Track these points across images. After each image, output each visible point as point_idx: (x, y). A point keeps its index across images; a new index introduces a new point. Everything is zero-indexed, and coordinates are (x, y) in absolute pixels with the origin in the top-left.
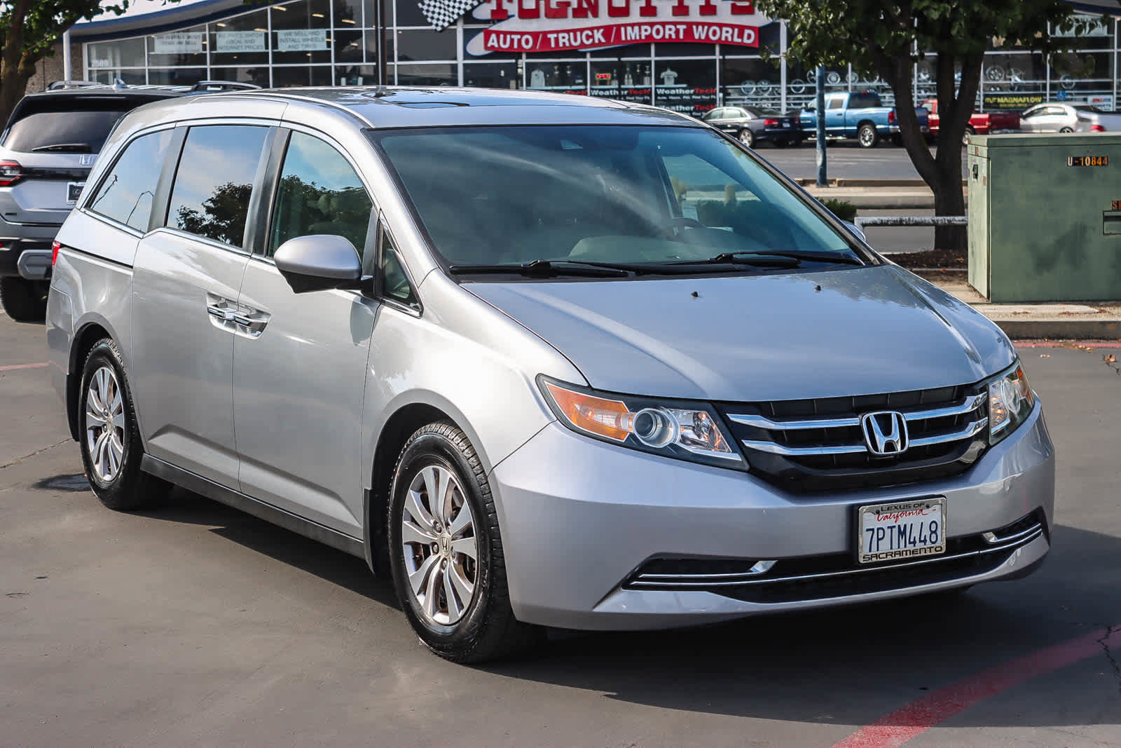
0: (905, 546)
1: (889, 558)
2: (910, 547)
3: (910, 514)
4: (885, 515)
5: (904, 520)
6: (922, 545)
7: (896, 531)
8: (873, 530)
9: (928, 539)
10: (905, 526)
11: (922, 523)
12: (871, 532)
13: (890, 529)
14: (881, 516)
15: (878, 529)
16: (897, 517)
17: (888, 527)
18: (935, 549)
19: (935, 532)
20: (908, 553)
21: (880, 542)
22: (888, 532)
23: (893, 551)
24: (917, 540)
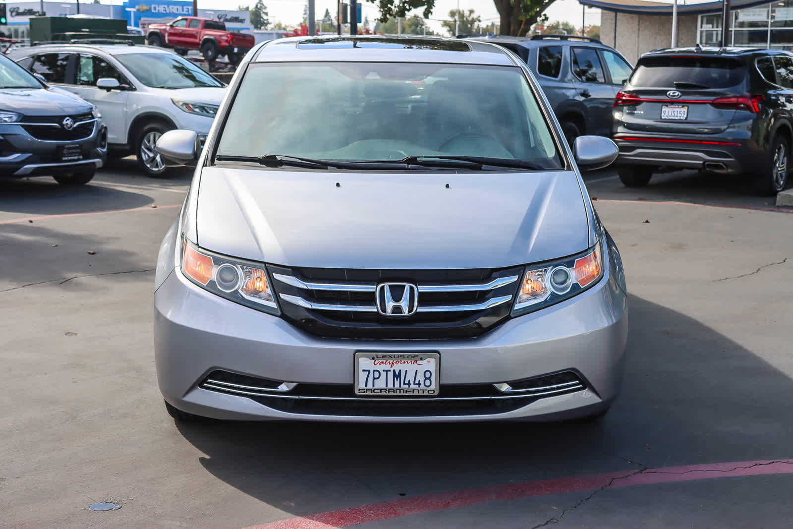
0: (400, 386)
1: (383, 393)
2: (403, 387)
3: (404, 362)
4: (381, 361)
5: (397, 367)
6: (416, 387)
7: (391, 374)
8: (369, 371)
9: (422, 383)
10: (400, 371)
11: (417, 371)
12: (367, 372)
13: (385, 372)
14: (377, 362)
15: (374, 371)
16: (393, 363)
17: (384, 371)
18: (428, 392)
19: (429, 379)
20: (402, 391)
21: (375, 380)
22: (383, 374)
23: (387, 388)
24: (412, 382)
